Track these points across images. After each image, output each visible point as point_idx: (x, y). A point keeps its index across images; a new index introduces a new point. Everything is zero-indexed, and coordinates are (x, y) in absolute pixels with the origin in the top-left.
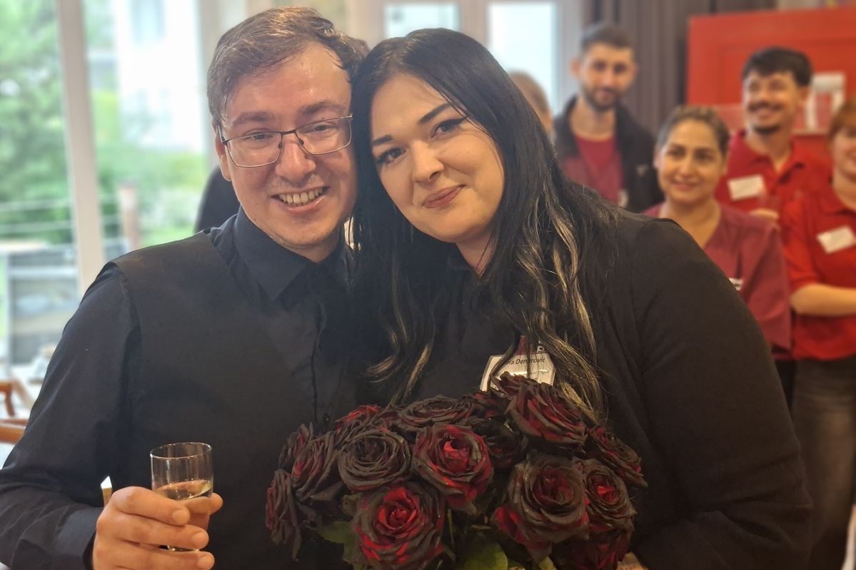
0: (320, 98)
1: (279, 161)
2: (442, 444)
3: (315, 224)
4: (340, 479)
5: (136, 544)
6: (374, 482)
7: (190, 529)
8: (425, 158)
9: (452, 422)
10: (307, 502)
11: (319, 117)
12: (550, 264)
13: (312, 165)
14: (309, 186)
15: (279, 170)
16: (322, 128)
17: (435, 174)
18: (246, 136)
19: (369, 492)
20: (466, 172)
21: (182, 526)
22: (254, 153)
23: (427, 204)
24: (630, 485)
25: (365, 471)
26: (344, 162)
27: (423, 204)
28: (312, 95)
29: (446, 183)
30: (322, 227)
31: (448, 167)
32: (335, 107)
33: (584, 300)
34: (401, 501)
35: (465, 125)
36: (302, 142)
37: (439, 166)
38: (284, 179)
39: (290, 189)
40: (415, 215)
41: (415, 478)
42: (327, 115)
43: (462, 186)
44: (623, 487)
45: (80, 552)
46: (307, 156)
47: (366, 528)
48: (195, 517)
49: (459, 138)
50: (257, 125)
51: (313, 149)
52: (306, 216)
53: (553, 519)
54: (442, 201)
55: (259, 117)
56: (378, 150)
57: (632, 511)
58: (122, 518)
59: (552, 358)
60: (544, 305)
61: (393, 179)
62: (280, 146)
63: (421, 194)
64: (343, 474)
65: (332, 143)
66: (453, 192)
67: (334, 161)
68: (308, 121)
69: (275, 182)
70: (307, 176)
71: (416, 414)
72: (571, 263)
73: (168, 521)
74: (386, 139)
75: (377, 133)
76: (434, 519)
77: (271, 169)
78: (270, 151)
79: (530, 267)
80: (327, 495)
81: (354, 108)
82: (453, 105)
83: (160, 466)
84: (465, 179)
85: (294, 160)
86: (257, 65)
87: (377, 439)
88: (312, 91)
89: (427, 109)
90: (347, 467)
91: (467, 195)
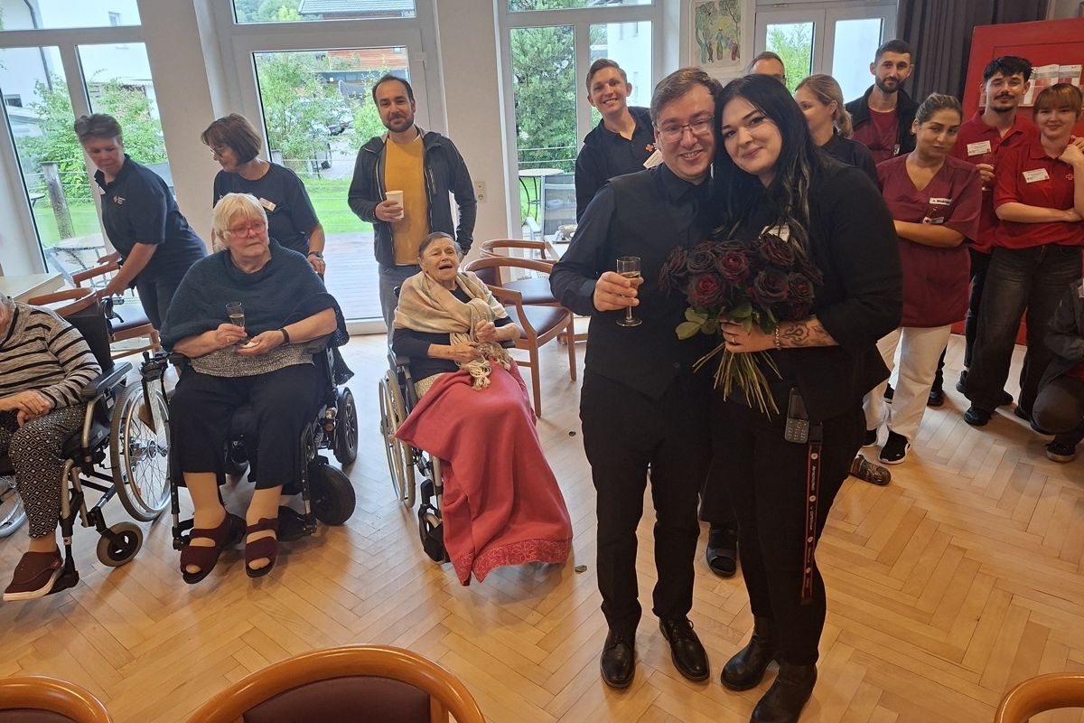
0: (701, 110)
1: (682, 139)
2: (728, 259)
3: (697, 166)
4: (687, 269)
5: (610, 293)
6: (699, 271)
7: (631, 289)
8: (744, 135)
9: (737, 251)
10: (675, 277)
11: (700, 118)
12: (796, 185)
13: (696, 140)
14: (695, 149)
15: (682, 143)
16: (701, 123)
17: (748, 143)
18: (667, 130)
19: (697, 275)
20: (763, 141)
21: (627, 288)
22: (671, 137)
23: (744, 156)
24: (815, 286)
25: (697, 266)
26: (710, 138)
27: (743, 156)
28: (696, 109)
29: (753, 146)
30: (700, 168)
31: (755, 139)
32: (707, 113)
33: (809, 202)
34: (710, 280)
35: (765, 120)
36: (691, 130)
37: (750, 139)
38: (684, 147)
39: (687, 152)
40: (739, 161)
41: (716, 271)
42: (703, 117)
43: (761, 148)
44: (811, 286)
45: (589, 295)
46: (694, 136)
47: (694, 288)
48: (633, 285)
49: (761, 126)
50: (672, 124)
51: (696, 133)
52: (693, 163)
53: (771, 294)
54: (751, 155)
55: (673, 120)
56: (725, 131)
57: (813, 296)
58: (606, 283)
59: (790, 227)
60: (791, 203)
61: (730, 145)
62: (682, 132)
63: (742, 151)
64: (689, 268)
65: (705, 129)
66: (756, 150)
67: (706, 137)
68: (695, 120)
69: (680, 148)
70: (694, 145)
71: (723, 246)
72: (806, 184)
73: (622, 285)
74: (728, 126)
75: (725, 124)
76: (721, 288)
77: (679, 142)
78: (677, 135)
79: (787, 186)
80: (682, 275)
81: (715, 113)
82: (759, 111)
83: (621, 264)
84: (762, 144)
85: (688, 138)
86: (672, 97)
87: (704, 256)
88: (696, 107)
89: (748, 112)
90: (691, 264)
91: (763, 152)
